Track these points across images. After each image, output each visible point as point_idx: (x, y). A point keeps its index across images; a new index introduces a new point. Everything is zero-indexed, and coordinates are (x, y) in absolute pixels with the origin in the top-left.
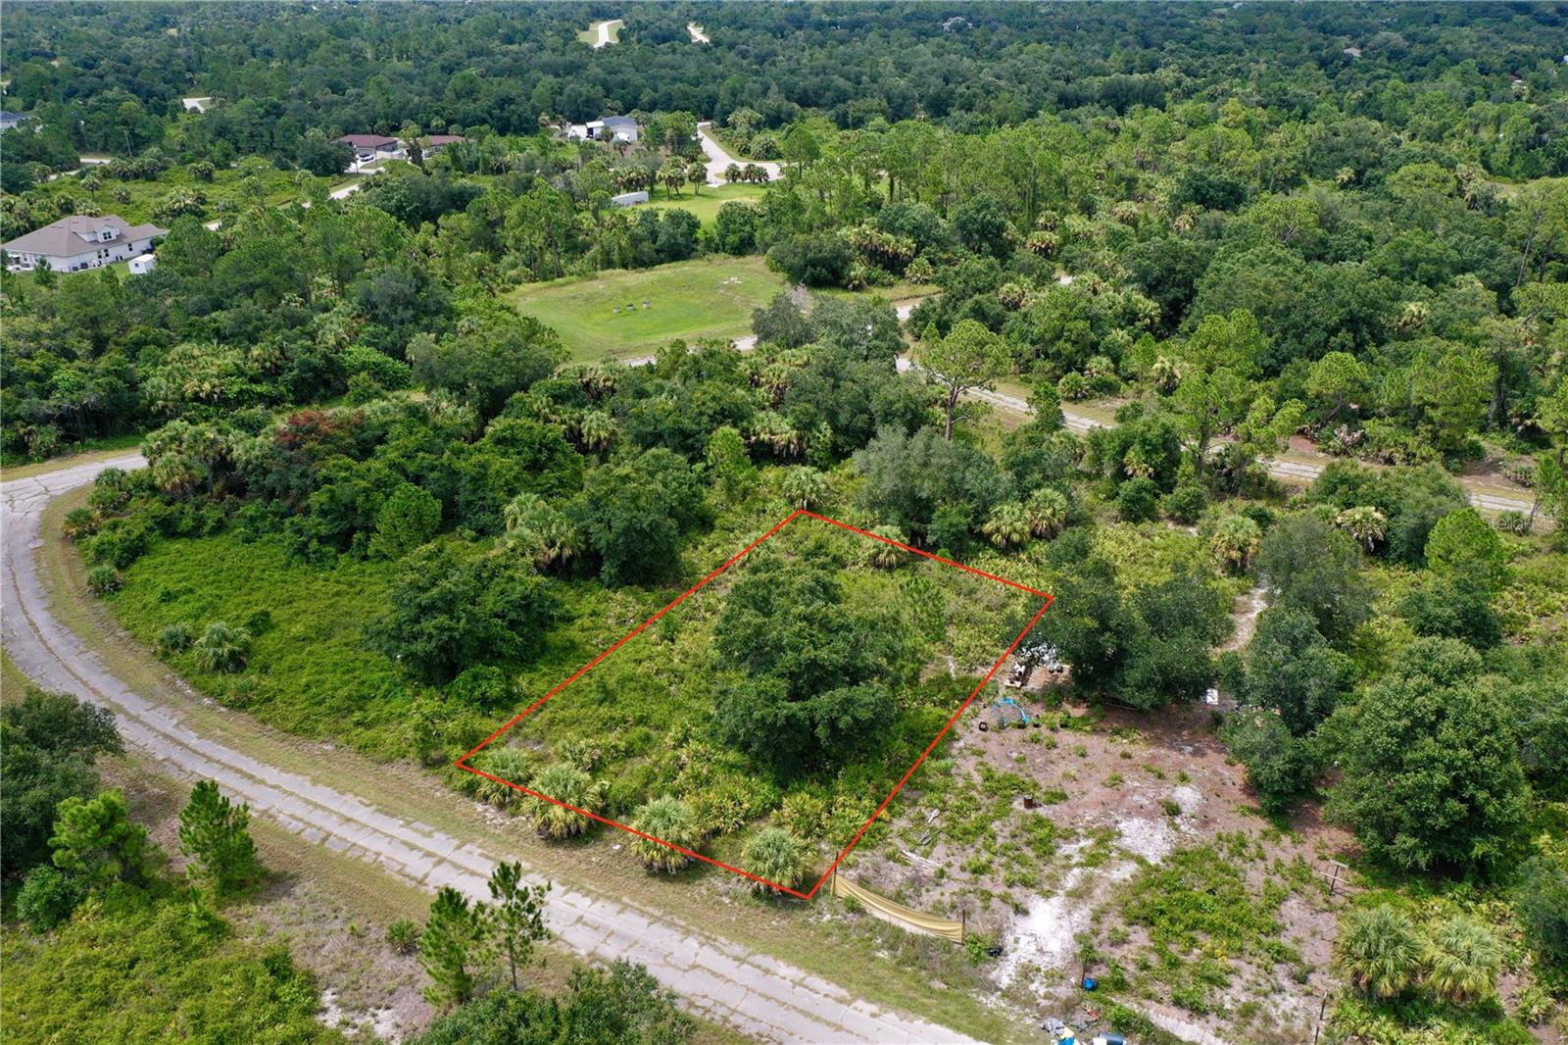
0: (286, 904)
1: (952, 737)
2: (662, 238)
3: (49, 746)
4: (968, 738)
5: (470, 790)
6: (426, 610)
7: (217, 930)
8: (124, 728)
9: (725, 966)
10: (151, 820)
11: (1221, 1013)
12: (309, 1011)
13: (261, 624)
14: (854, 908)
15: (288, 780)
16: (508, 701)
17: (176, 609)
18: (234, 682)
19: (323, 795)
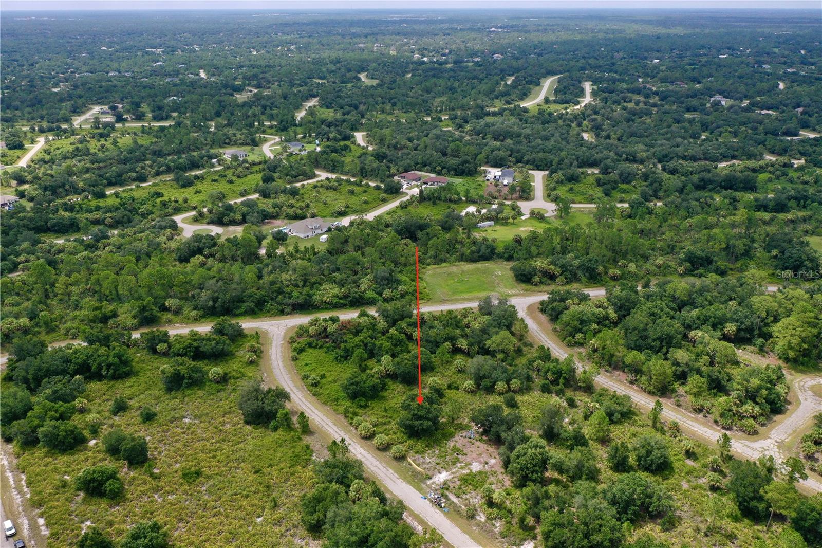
0: (312, 437)
1: (453, 437)
2: (481, 253)
3: (278, 398)
4: (457, 438)
5: (351, 424)
6: (352, 384)
7: (300, 439)
8: (292, 396)
9: (381, 467)
10: (293, 416)
11: (462, 498)
12: (311, 456)
13: (323, 377)
14: (410, 464)
15: (319, 413)
16: (366, 406)
17: (307, 368)
18: (314, 389)
19: (324, 418)
